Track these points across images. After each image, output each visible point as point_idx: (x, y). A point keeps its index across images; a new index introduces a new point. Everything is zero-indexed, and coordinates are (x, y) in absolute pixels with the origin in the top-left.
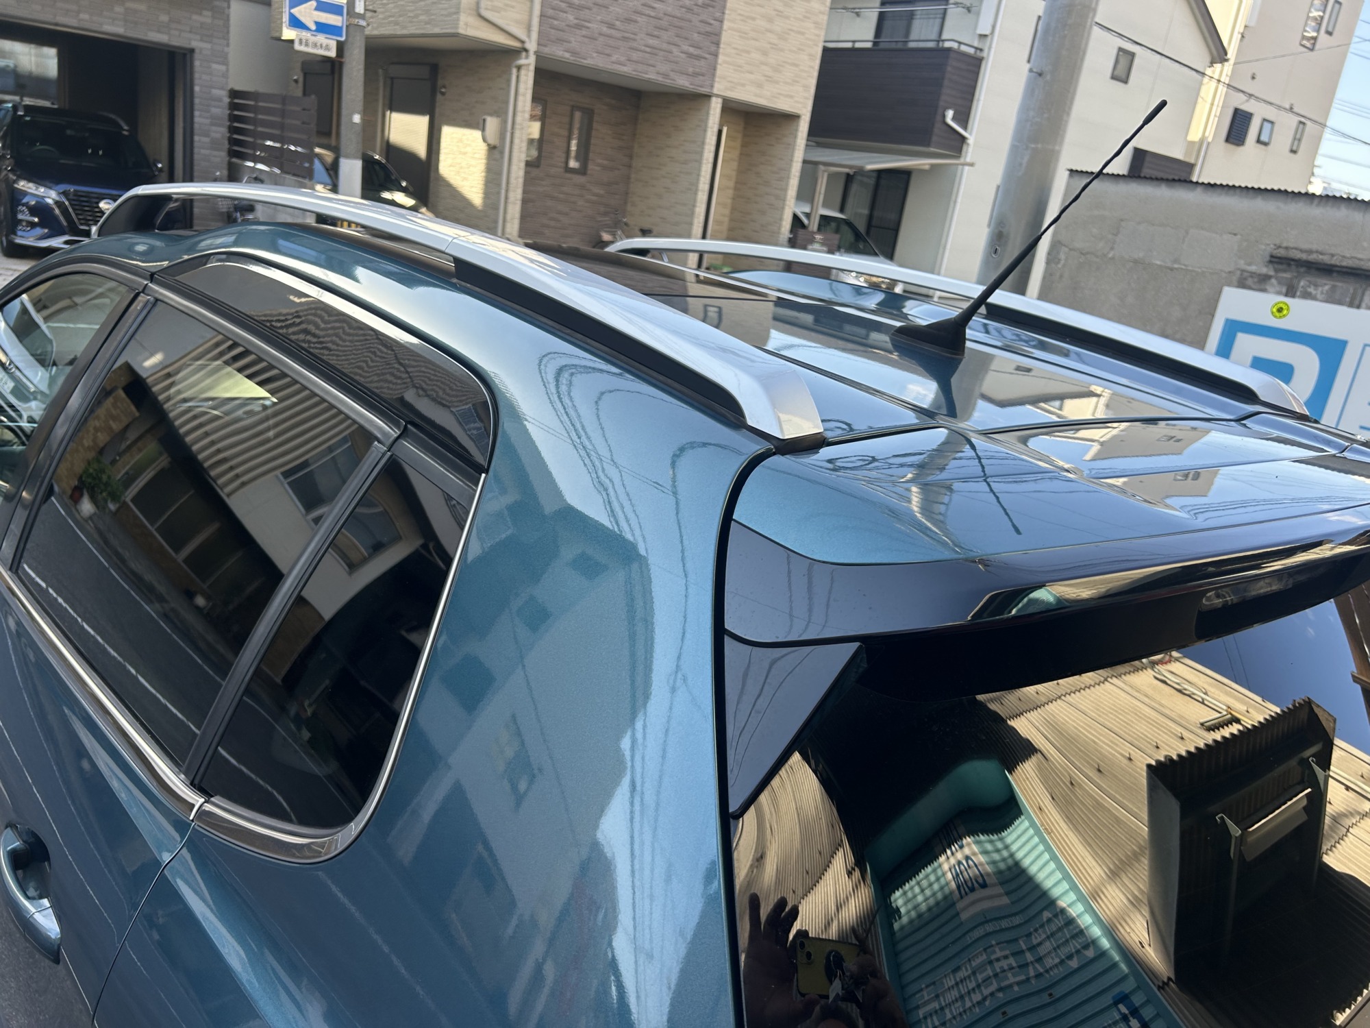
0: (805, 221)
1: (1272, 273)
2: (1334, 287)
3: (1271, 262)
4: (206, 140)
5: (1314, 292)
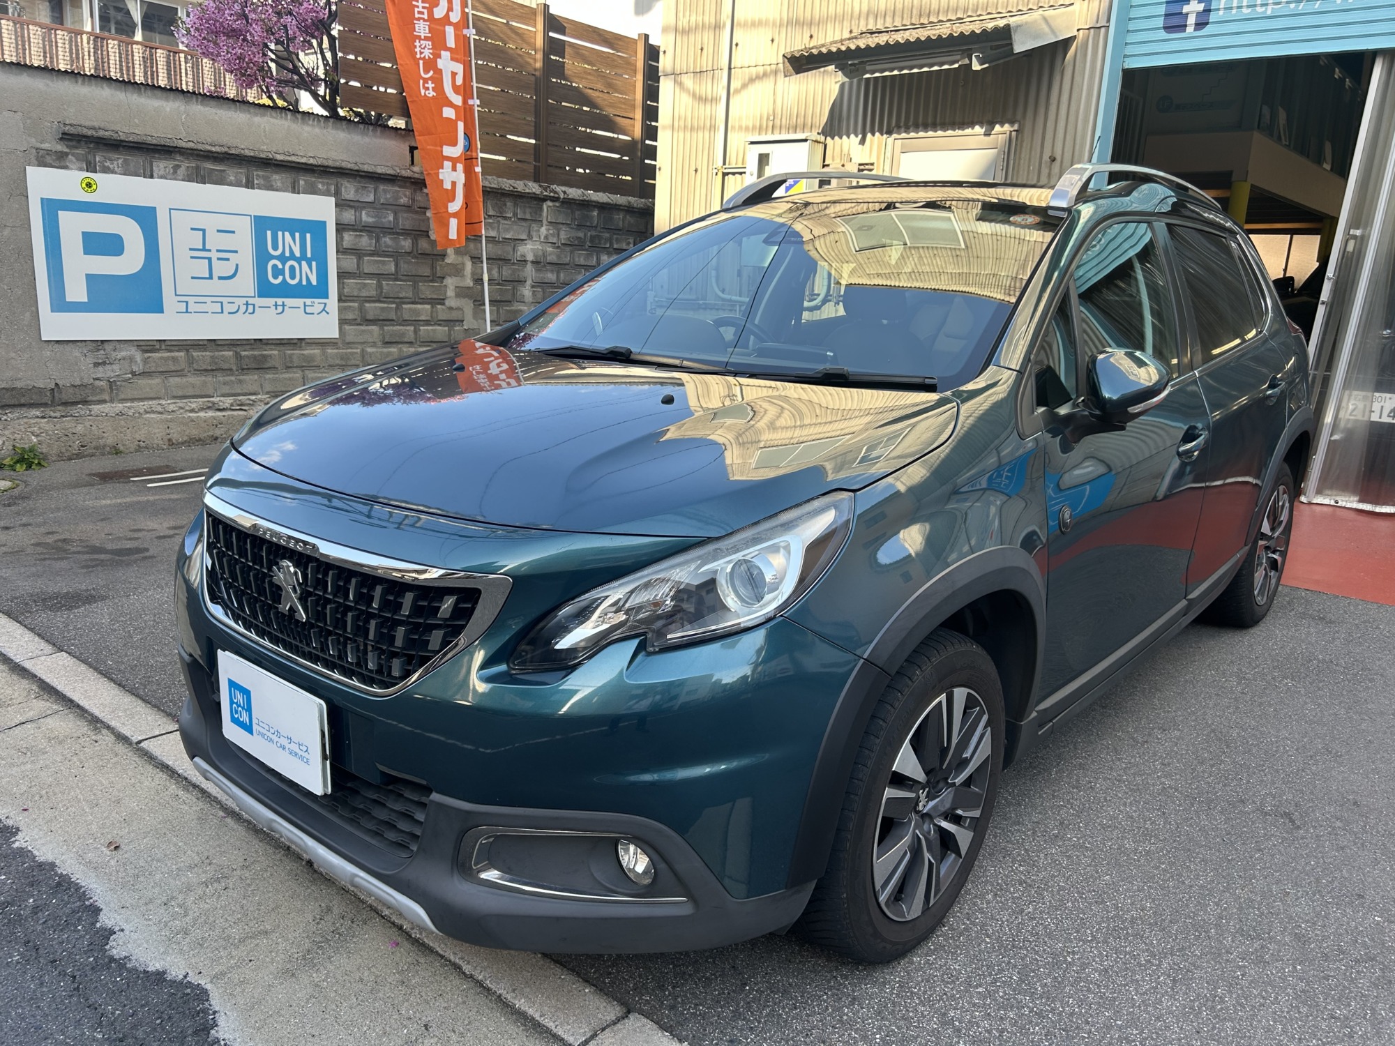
1: (67, 150)
2: (125, 160)
3: (61, 139)
5: (111, 166)
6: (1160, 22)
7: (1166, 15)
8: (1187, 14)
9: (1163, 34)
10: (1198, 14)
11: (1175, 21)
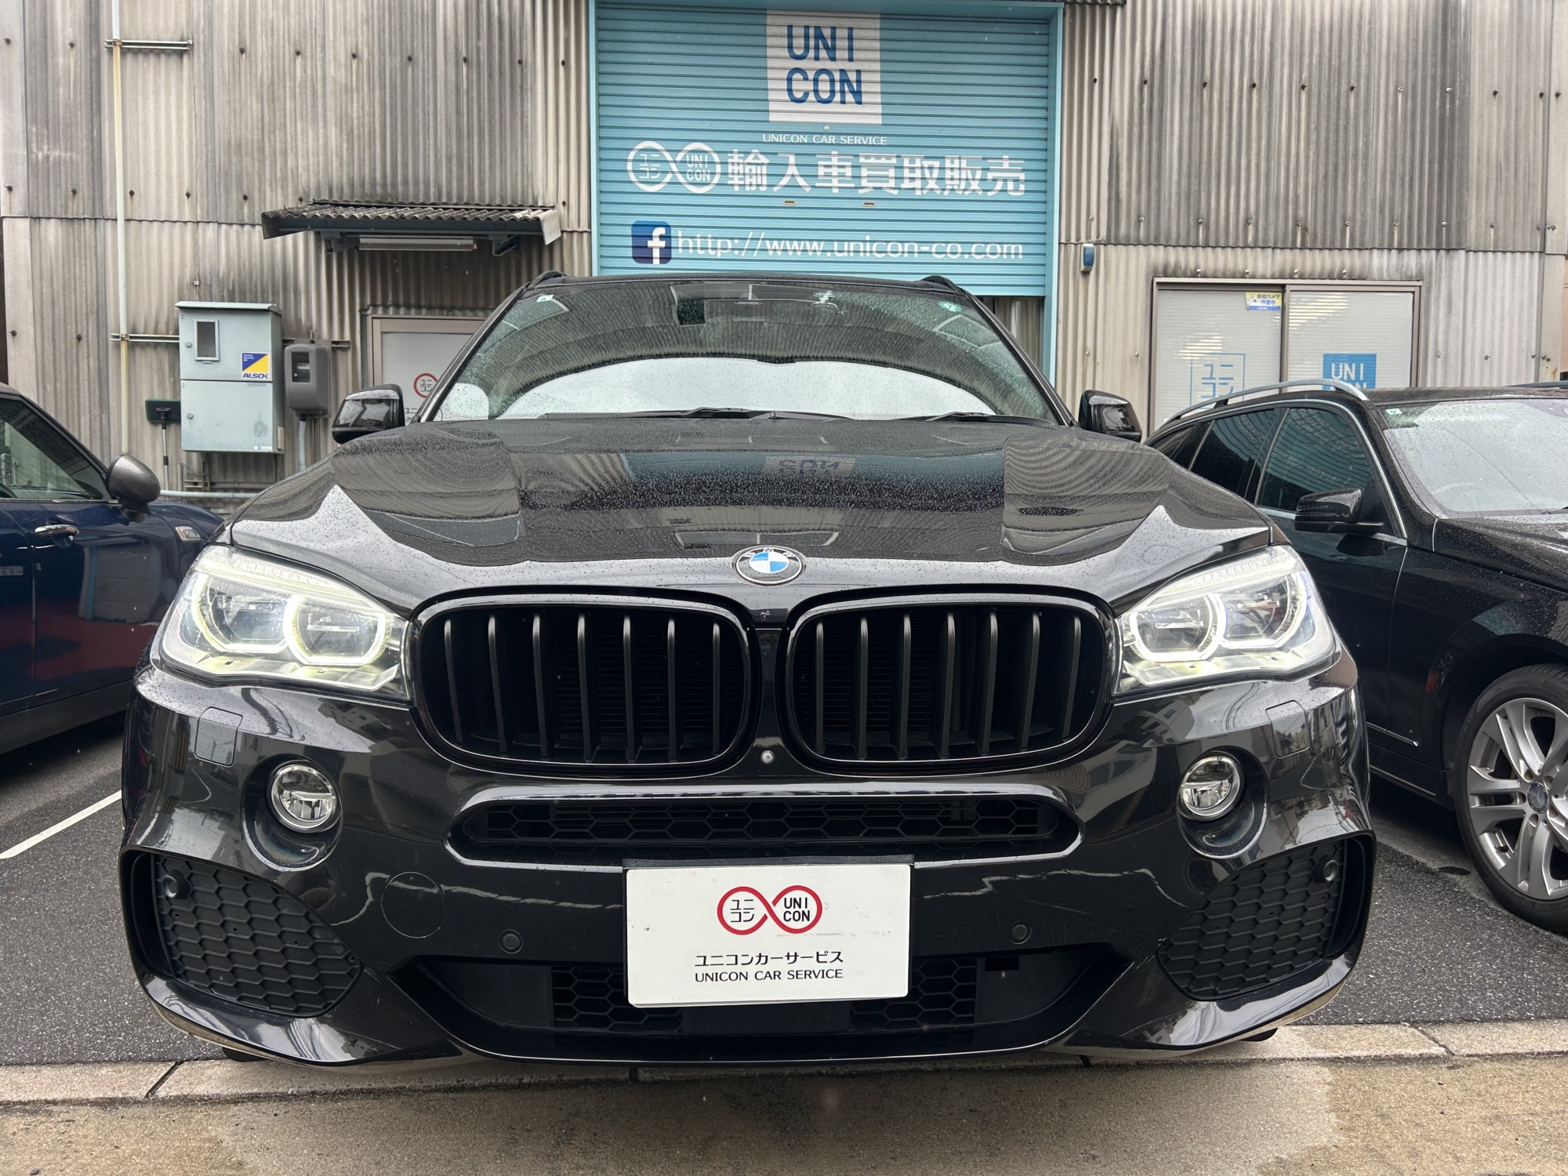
6: (629, 252)
7: (633, 247)
8: (651, 249)
9: (633, 263)
10: (661, 249)
11: (642, 253)
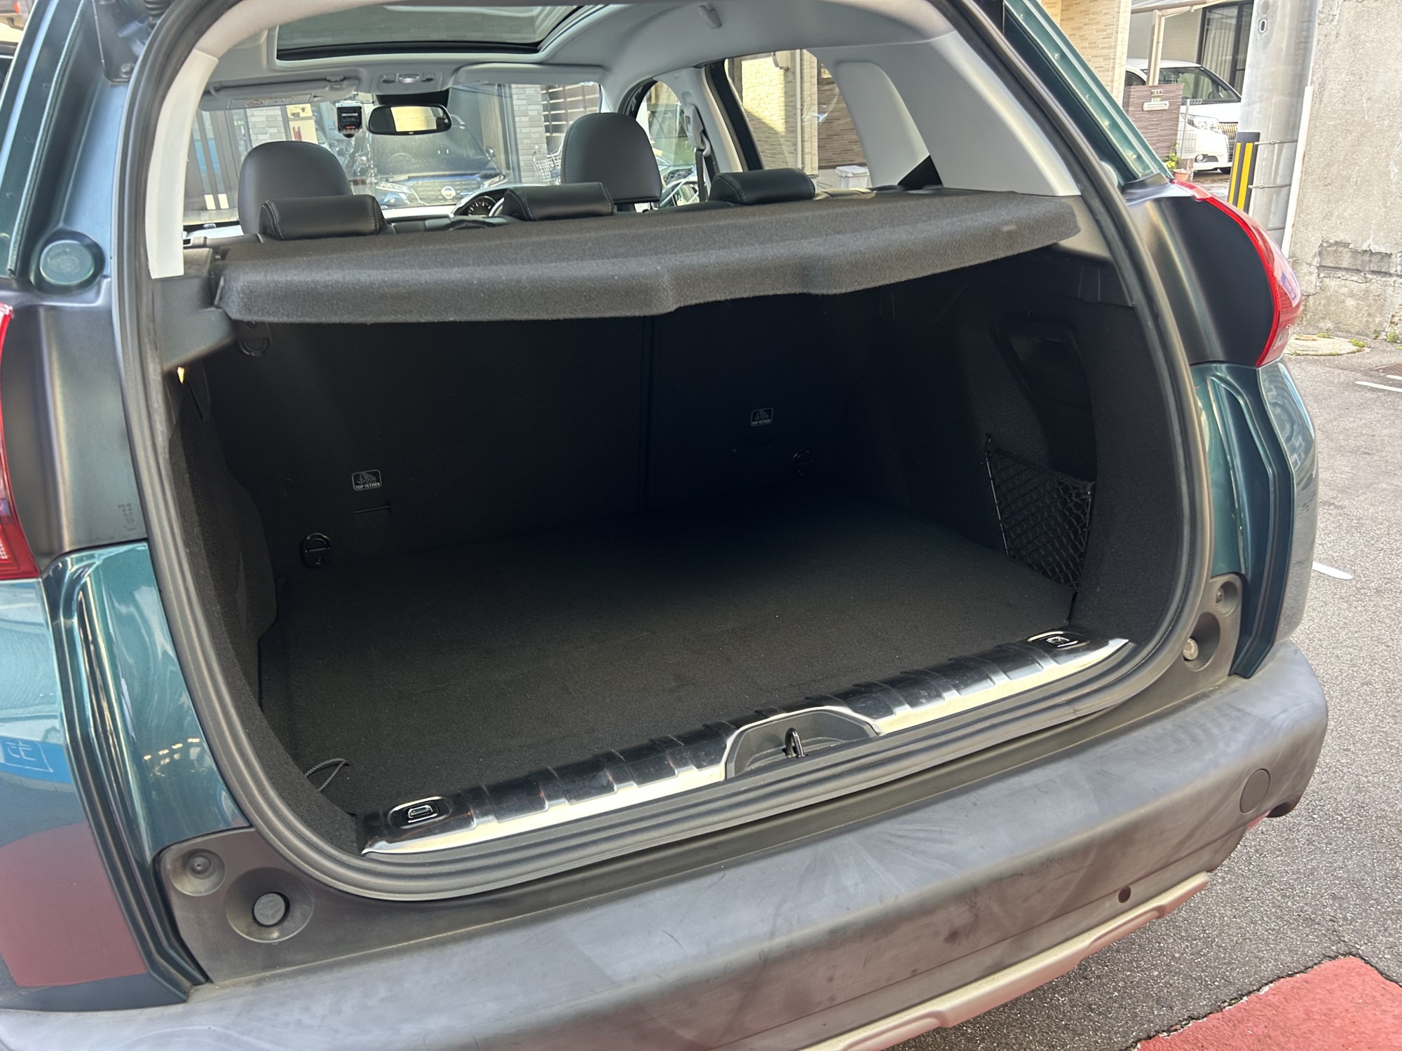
0: (1144, 77)
4: (526, 119)
